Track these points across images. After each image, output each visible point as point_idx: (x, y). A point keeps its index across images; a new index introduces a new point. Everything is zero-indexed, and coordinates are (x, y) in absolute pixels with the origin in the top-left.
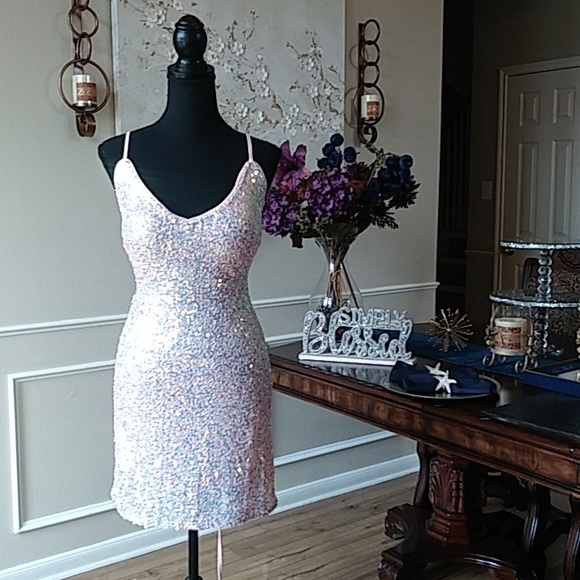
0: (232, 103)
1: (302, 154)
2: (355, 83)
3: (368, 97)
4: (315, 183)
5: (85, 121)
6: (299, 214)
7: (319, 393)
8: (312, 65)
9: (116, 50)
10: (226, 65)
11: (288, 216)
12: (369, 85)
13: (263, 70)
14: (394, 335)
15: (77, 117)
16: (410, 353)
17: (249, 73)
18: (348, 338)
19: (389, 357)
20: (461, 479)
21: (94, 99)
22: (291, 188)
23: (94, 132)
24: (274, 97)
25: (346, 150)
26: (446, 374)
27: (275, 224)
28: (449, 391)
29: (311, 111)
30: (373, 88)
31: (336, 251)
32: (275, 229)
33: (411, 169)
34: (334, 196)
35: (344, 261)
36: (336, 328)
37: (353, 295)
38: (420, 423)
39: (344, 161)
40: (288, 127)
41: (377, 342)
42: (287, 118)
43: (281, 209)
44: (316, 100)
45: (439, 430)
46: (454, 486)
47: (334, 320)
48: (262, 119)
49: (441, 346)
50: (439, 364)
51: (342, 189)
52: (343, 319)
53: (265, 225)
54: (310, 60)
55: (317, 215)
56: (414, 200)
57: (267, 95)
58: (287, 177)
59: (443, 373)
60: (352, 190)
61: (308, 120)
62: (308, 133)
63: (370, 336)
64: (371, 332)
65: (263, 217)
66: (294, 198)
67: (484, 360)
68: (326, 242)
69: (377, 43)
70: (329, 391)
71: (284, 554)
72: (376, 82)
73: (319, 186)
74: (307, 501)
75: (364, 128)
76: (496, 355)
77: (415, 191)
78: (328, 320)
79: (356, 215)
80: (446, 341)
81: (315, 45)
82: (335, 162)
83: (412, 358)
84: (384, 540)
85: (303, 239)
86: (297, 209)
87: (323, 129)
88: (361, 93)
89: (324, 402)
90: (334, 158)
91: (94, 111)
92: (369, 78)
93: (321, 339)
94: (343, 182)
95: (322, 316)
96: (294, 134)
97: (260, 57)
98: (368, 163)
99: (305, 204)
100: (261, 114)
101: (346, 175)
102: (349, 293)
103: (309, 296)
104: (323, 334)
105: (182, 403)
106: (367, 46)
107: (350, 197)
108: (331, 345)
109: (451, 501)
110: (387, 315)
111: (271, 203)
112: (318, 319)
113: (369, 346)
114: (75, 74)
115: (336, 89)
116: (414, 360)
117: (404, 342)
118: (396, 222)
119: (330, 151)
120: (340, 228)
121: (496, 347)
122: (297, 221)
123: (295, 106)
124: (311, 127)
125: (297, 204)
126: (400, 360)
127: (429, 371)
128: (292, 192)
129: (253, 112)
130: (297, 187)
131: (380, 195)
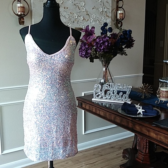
0: (72, 14)
1: (93, 30)
2: (115, 7)
3: (119, 11)
4: (97, 40)
5: (21, 18)
6: (92, 50)
7: (98, 112)
11: (88, 51)
12: (120, 8)
13: (83, 2)
14: (124, 93)
15: (19, 18)
16: (130, 99)
17: (78, 3)
18: (109, 94)
20: (147, 142)
21: (24, 12)
22: (89, 42)
23: (24, 23)
24: (87, 11)
25: (109, 28)
26: (141, 107)
27: (84, 54)
28: (142, 114)
29: (100, 16)
30: (121, 8)
31: (106, 63)
32: (84, 56)
33: (131, 34)
34: (104, 44)
35: (108, 67)
36: (105, 90)
37: (112, 78)
39: (108, 32)
40: (92, 21)
41: (119, 95)
42: (91, 19)
43: (86, 49)
44: (102, 13)
45: (138, 128)
46: (145, 144)
47: (104, 87)
48: (82, 19)
49: (141, 96)
50: (139, 104)
51: (106, 42)
52: (107, 87)
53: (80, 55)
55: (98, 51)
56: (133, 46)
57: (84, 11)
58: (88, 38)
60: (110, 42)
61: (99, 20)
62: (99, 24)
63: (116, 93)
64: (117, 92)
65: (80, 52)
67: (156, 102)
68: (102, 60)
70: (101, 112)
71: (88, 163)
72: (122, 6)
73: (98, 41)
74: (98, 145)
76: (160, 100)
77: (133, 43)
78: (102, 87)
80: (143, 95)
82: (105, 32)
83: (130, 101)
84: (122, 160)
85: (94, 59)
86: (91, 49)
88: (117, 10)
89: (99, 115)
91: (24, 16)
92: (120, 6)
93: (100, 93)
94: (107, 39)
95: (100, 86)
96: (94, 24)
98: (117, 33)
99: (94, 48)
100: (82, 17)
101: (108, 37)
102: (110, 78)
103: (96, 79)
104: (100, 92)
105: (47, 118)
107: (109, 44)
108: (103, 96)
109: (144, 149)
110: (122, 86)
111: (82, 47)
112: (99, 87)
113: (116, 96)
114: (18, 3)
115: (108, 9)
116: (131, 101)
117: (128, 95)
118: (127, 53)
119: (103, 29)
120: (107, 56)
121: (160, 98)
122: (91, 53)
123: (94, 15)
124: (100, 22)
125: (91, 47)
126: (126, 102)
127: (135, 106)
128: (90, 43)
129: (79, 17)
130: (92, 41)
131: (121, 44)
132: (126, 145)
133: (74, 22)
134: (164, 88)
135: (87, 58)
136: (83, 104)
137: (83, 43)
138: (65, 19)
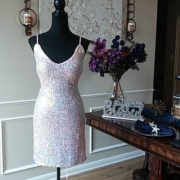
0: (81, 25)
1: (104, 43)
2: (126, 19)
3: (130, 23)
4: (109, 53)
5: (28, 29)
6: (103, 64)
7: (109, 130)
8: (111, 12)
9: (40, 5)
10: (79, 11)
11: (99, 65)
12: (131, 20)
13: (93, 13)
14: (137, 109)
15: (26, 29)
16: (143, 116)
17: (88, 14)
18: (120, 110)
19: (135, 117)
20: (160, 163)
21: (31, 22)
22: (100, 55)
23: (31, 34)
24: (97, 23)
25: (121, 41)
26: (156, 126)
27: (94, 68)
28: (157, 133)
29: (110, 28)
30: (132, 20)
31: (116, 78)
32: (94, 70)
33: (145, 48)
34: (116, 58)
35: (119, 82)
36: (115, 106)
38: (146, 145)
39: (120, 45)
40: (101, 34)
41: (131, 112)
42: (101, 31)
43: (96, 63)
44: (112, 24)
46: (158, 165)
47: (115, 104)
48: (92, 31)
49: (154, 113)
50: (153, 122)
51: (119, 56)
52: (118, 103)
53: (91, 68)
54: (110, 10)
57: (94, 22)
58: (99, 51)
59: (155, 125)
60: (122, 56)
61: (109, 32)
62: (108, 36)
63: (128, 110)
64: (129, 108)
65: (90, 65)
66: (101, 59)
67: (170, 120)
68: (113, 75)
69: (134, 4)
70: (112, 130)
72: (133, 18)
73: (110, 54)
75: (129, 34)
76: (175, 118)
77: (146, 57)
78: (113, 103)
79: (124, 65)
80: (156, 112)
81: (112, 5)
82: (117, 46)
85: (105, 74)
86: (102, 63)
87: (114, 35)
88: (128, 22)
90: (116, 44)
91: (31, 27)
92: (131, 17)
93: (110, 110)
94: (119, 53)
95: (111, 102)
96: (103, 36)
97: (92, 9)
98: (129, 46)
99: (105, 61)
100: (92, 29)
101: (120, 50)
102: (121, 93)
103: (107, 94)
104: (111, 108)
106: (130, 6)
107: (122, 58)
108: (113, 112)
109: (156, 170)
110: (134, 102)
111: (93, 60)
112: (109, 103)
113: (127, 113)
114: (25, 13)
115: (119, 21)
116: (144, 119)
117: (141, 112)
118: (139, 68)
119: (115, 42)
120: (118, 70)
121: (175, 116)
122: (102, 67)
123: (104, 26)
124: (109, 34)
125: (102, 61)
126: (139, 119)
127: (150, 124)
128: (101, 57)
129: (89, 28)
130: (103, 54)
131: (133, 58)
132: (135, 165)
133: (83, 34)
134: (178, 106)
135: (97, 72)
136: (92, 120)
137: (93, 56)
138: (73, 31)
